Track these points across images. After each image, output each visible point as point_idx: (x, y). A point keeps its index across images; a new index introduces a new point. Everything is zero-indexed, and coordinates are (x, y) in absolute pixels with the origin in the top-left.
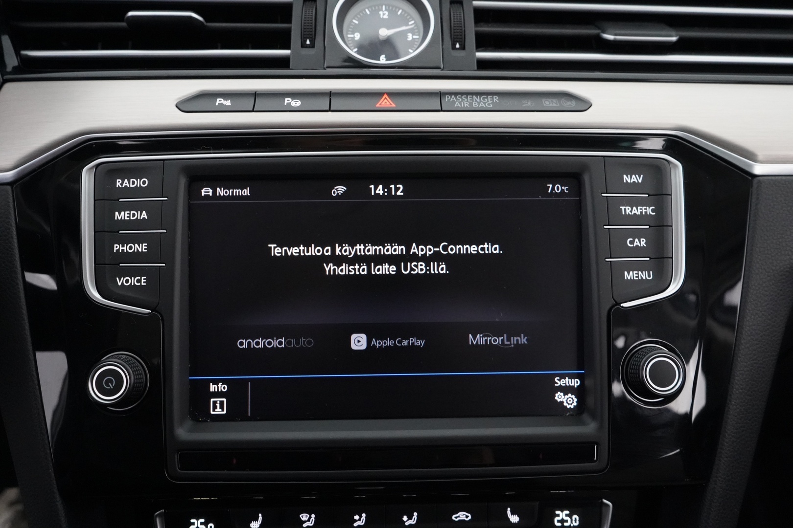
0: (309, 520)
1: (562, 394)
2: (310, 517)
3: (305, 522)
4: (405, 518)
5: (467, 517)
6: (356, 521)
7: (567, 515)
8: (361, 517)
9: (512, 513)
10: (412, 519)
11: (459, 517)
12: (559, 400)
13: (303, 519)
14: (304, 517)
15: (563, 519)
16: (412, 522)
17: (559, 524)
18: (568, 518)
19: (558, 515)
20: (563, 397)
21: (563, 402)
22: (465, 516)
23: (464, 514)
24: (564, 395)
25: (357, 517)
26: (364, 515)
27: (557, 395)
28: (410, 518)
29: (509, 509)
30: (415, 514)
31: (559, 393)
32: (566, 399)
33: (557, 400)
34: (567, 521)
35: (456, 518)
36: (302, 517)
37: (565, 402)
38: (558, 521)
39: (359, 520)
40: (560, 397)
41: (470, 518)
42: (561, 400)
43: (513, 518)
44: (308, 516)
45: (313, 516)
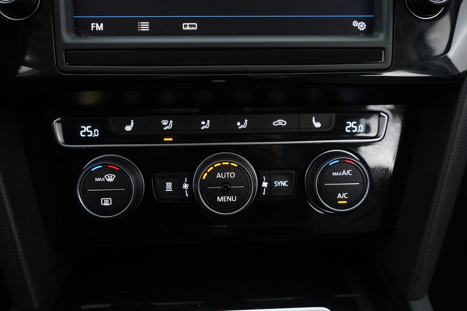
0: (168, 125)
1: (357, 22)
2: (169, 123)
3: (165, 126)
4: (239, 124)
5: (284, 123)
6: (203, 125)
7: (354, 125)
8: (206, 122)
9: (316, 121)
10: (243, 125)
11: (278, 123)
12: (355, 26)
13: (164, 124)
14: (165, 122)
15: (351, 127)
16: (244, 126)
17: (349, 131)
18: (355, 127)
19: (349, 125)
20: (357, 24)
21: (357, 27)
22: (282, 122)
23: (281, 121)
24: (358, 23)
25: (203, 123)
26: (208, 121)
27: (354, 22)
28: (242, 123)
29: (314, 118)
30: (246, 121)
31: (355, 21)
32: (359, 25)
33: (353, 26)
34: (354, 129)
35: (276, 124)
36: (163, 122)
37: (359, 27)
38: (348, 129)
39: (205, 125)
40: (355, 24)
41: (285, 124)
42: (356, 25)
43: (316, 125)
44: (168, 121)
45: (171, 121)
